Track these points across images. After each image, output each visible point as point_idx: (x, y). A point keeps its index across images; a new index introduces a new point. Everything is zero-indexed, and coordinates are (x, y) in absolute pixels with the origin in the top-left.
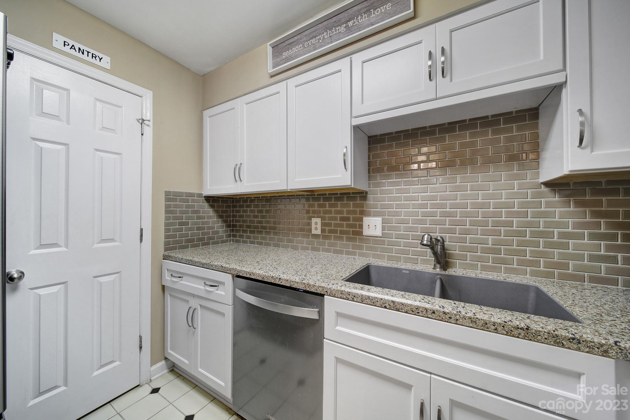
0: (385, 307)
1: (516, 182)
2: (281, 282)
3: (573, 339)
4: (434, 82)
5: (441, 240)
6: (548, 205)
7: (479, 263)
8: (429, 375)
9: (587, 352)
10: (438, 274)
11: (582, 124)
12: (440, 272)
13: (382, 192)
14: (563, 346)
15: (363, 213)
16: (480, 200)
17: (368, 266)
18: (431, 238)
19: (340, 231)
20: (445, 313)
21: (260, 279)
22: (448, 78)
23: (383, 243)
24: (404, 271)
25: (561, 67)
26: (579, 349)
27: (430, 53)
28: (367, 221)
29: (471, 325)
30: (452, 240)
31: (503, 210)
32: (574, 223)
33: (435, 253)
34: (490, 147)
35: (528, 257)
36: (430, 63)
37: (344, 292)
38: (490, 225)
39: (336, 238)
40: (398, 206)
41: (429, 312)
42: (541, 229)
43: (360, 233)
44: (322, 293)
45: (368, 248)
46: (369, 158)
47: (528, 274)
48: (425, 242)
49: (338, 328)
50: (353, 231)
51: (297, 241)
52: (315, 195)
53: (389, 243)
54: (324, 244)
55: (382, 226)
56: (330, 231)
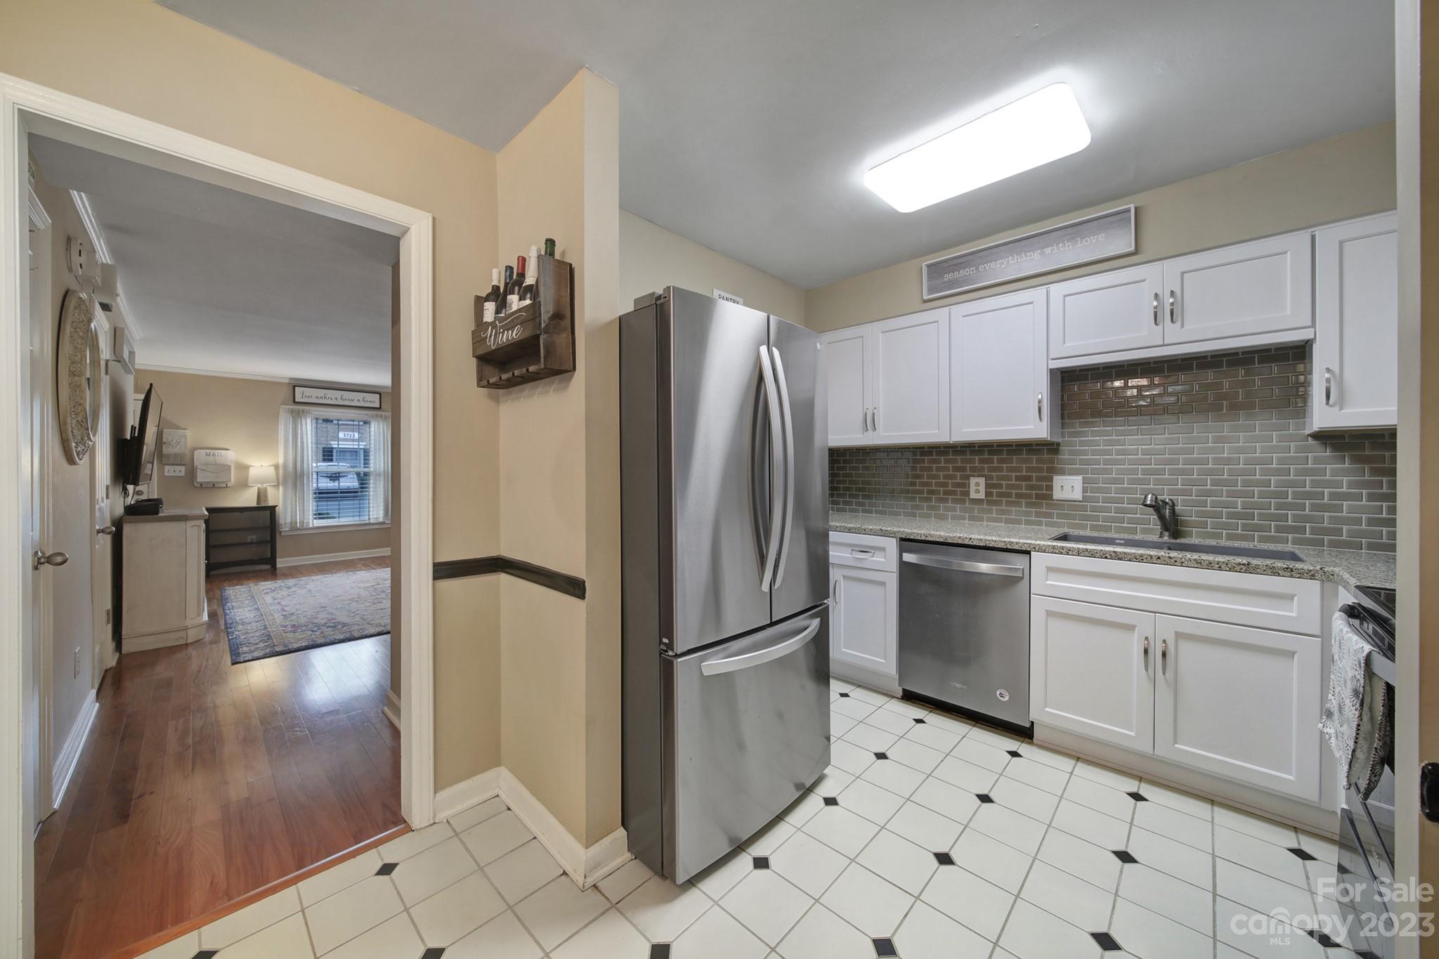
0: (1106, 558)
1: (1274, 433)
3: (1287, 568)
4: (1161, 326)
5: (1170, 503)
6: (1316, 460)
7: (1224, 531)
8: (1154, 614)
9: (1299, 578)
10: (1165, 543)
11: (1328, 380)
12: (1168, 541)
13: (1082, 444)
14: (1279, 575)
15: (1053, 471)
16: (1225, 455)
17: (1066, 535)
18: (1156, 498)
19: (1016, 494)
20: (1170, 558)
22: (1178, 324)
23: (1084, 508)
24: (1117, 541)
25: (1309, 324)
26: (1292, 576)
27: (1156, 295)
28: (1058, 480)
29: (1196, 566)
30: (1185, 503)
31: (1258, 467)
32: (1349, 482)
33: (1161, 517)
34: (1240, 390)
35: (1290, 523)
36: (1155, 303)
37: (1056, 547)
38: (1239, 485)
39: (1009, 504)
40: (1106, 462)
41: (1154, 558)
42: (1307, 489)
43: (1050, 497)
44: (1029, 549)
45: (1060, 516)
46: (1062, 400)
47: (1290, 543)
48: (1148, 502)
49: (1049, 582)
50: (1036, 494)
51: (946, 509)
52: (975, 446)
53: (1094, 509)
54: (990, 511)
55: (1083, 487)
56: (1000, 495)
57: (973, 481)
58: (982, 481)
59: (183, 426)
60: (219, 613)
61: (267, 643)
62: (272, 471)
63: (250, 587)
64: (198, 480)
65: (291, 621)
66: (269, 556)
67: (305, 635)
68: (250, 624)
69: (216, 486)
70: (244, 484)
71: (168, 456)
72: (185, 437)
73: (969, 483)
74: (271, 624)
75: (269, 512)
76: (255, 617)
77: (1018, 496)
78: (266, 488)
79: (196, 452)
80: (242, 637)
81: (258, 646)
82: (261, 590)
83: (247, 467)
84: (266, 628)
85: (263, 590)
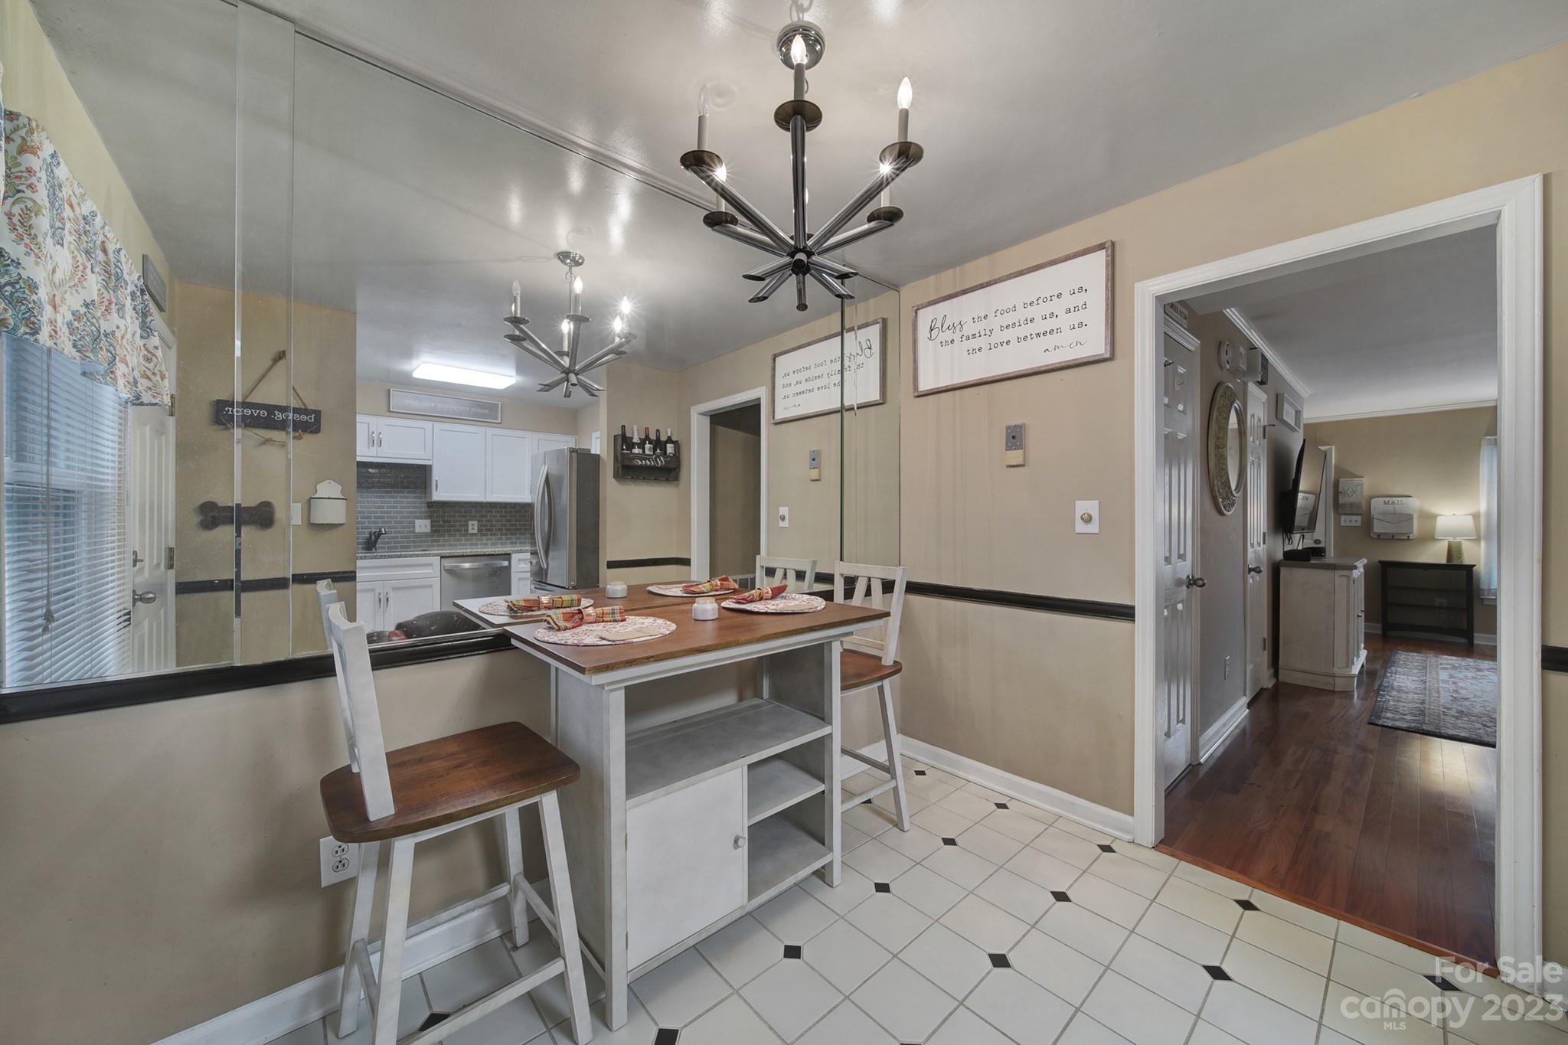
58: (476, 523)
59: (1359, 474)
60: (1379, 674)
61: (1418, 718)
62: (1469, 522)
63: (1427, 658)
64: (1375, 530)
65: (1461, 705)
66: (1465, 627)
67: (1470, 726)
68: (1407, 693)
69: (1395, 537)
70: (1430, 537)
71: (1344, 505)
72: (1361, 485)
73: (468, 524)
74: (1432, 701)
75: (1465, 572)
76: (1416, 688)
78: (1460, 543)
79: (1373, 501)
80: (1392, 703)
81: (1405, 717)
82: (1439, 663)
83: (1434, 517)
84: (1423, 702)
85: (1441, 664)
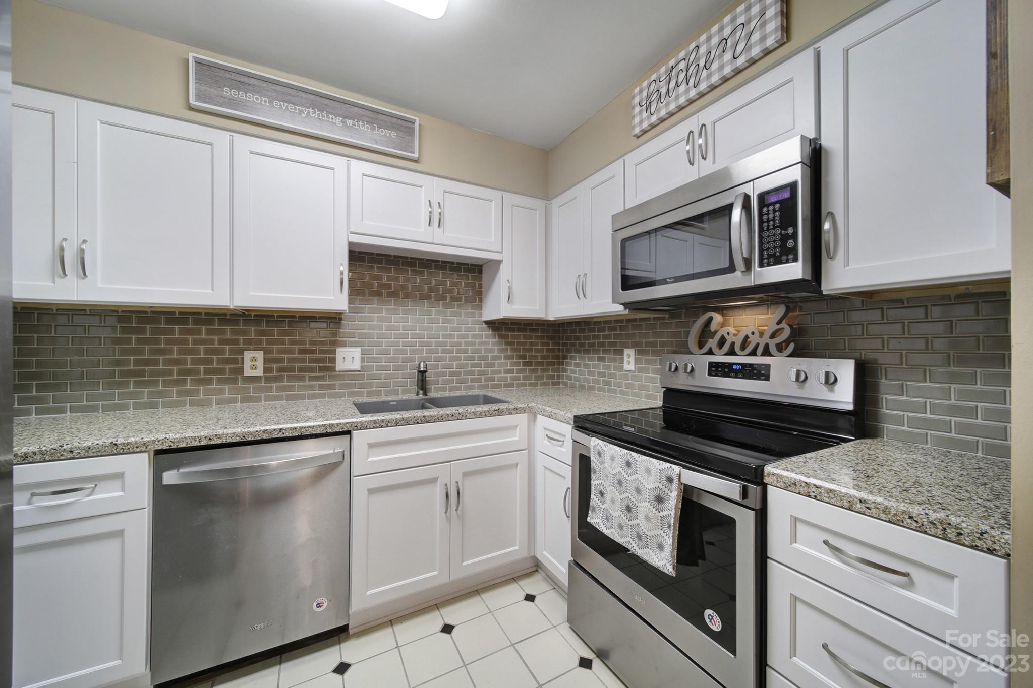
0: (418, 423)
1: (470, 318)
2: (284, 434)
4: (432, 228)
6: (486, 336)
8: (450, 463)
10: (422, 399)
11: (509, 288)
12: (424, 397)
14: (512, 414)
15: (336, 343)
16: (448, 331)
19: (299, 368)
20: (459, 414)
21: (237, 439)
22: (442, 229)
23: (362, 377)
24: (391, 403)
25: (500, 248)
26: (517, 413)
27: (430, 201)
30: (431, 368)
31: (462, 340)
32: (498, 349)
36: (430, 209)
37: (377, 421)
38: (454, 352)
39: (291, 379)
40: (379, 336)
42: (483, 354)
43: (333, 369)
44: (350, 429)
45: (342, 386)
48: (422, 369)
49: (370, 459)
50: (319, 367)
51: (207, 392)
52: (250, 315)
53: (370, 377)
54: (270, 389)
55: (361, 358)
56: (281, 370)
57: (248, 355)
58: (260, 355)
73: (243, 359)
77: (301, 370)
